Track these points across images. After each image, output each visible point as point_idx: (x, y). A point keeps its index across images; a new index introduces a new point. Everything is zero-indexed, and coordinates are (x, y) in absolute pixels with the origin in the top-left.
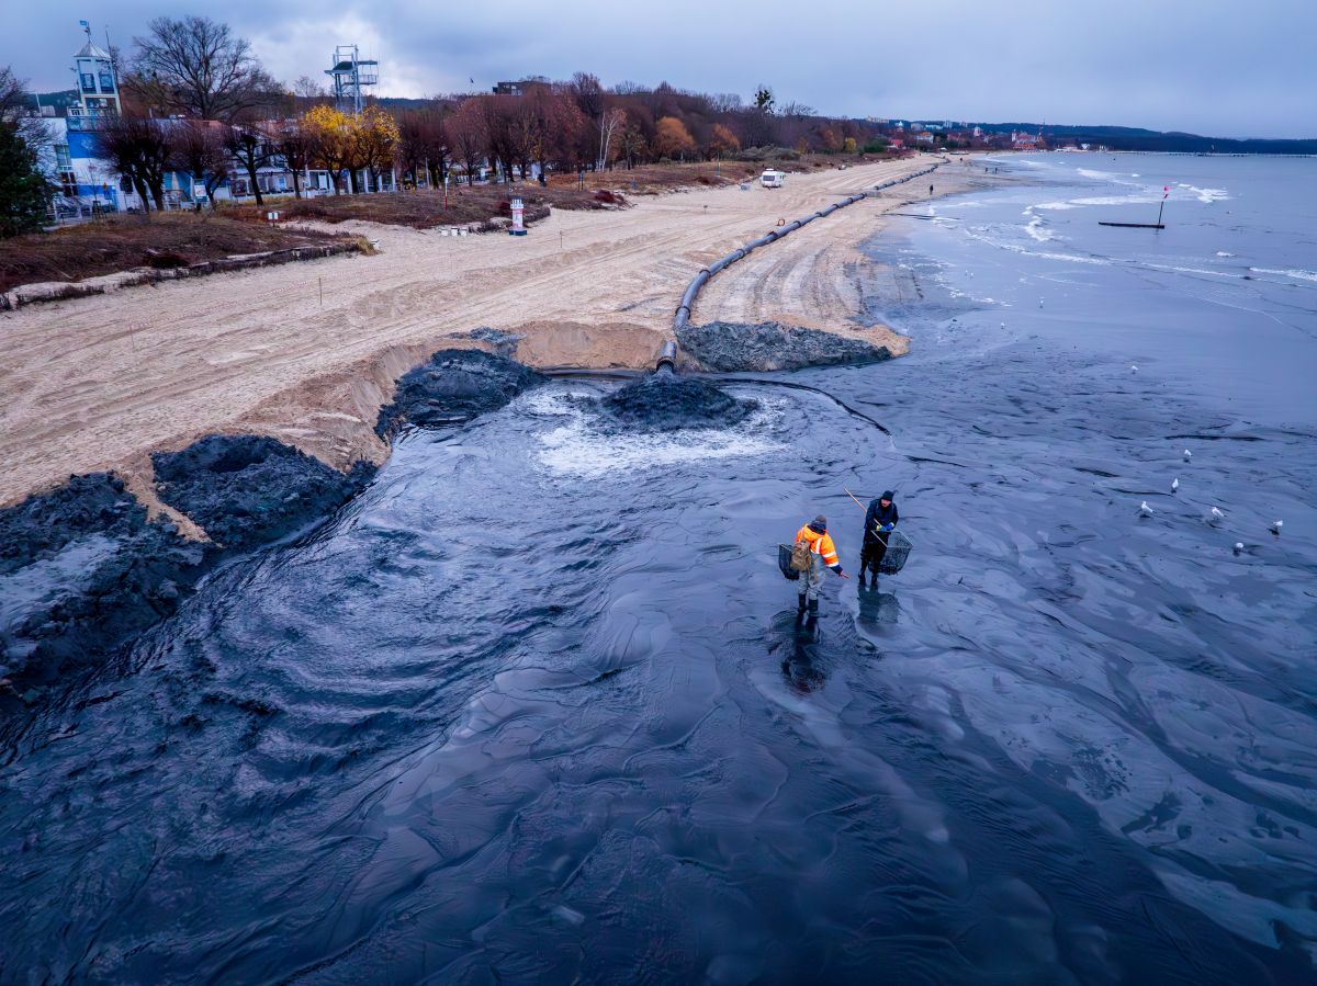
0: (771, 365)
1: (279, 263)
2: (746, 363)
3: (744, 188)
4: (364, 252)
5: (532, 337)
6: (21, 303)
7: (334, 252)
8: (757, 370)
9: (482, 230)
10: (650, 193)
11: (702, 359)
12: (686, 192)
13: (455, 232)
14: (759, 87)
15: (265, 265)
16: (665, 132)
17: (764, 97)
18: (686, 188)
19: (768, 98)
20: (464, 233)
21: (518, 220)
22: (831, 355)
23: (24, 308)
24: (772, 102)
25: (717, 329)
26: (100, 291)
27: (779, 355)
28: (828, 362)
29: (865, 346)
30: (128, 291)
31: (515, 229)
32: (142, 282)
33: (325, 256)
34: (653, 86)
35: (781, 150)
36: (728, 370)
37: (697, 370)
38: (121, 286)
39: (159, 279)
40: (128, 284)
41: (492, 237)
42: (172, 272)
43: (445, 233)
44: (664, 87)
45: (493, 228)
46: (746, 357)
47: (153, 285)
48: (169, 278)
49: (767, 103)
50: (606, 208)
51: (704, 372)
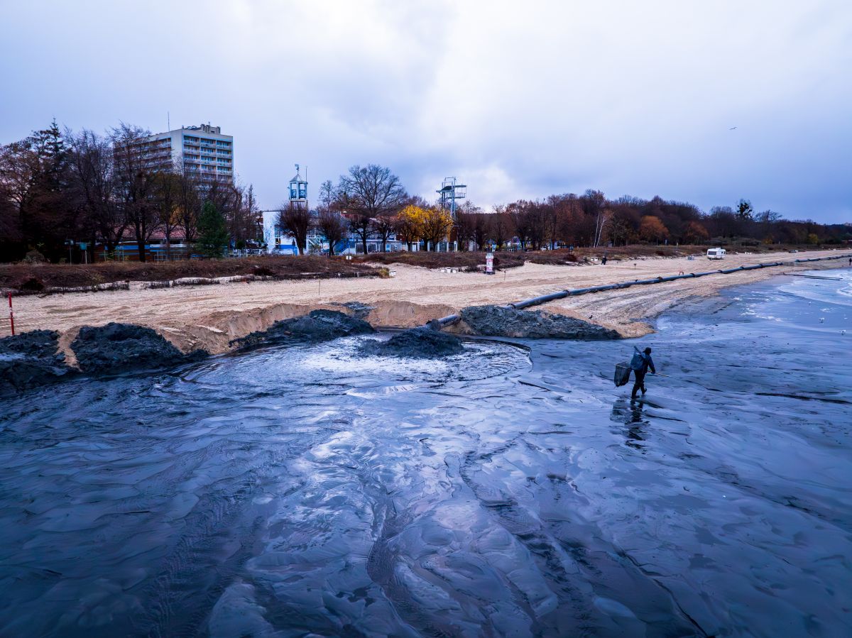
0: (518, 334)
1: (326, 278)
2: (502, 331)
3: (690, 259)
4: (381, 277)
5: (380, 308)
6: (175, 285)
7: (362, 275)
8: (506, 336)
9: (468, 271)
10: (616, 259)
11: (473, 327)
12: (643, 259)
13: (449, 271)
14: (742, 200)
15: (317, 278)
16: (645, 225)
17: (744, 207)
18: (645, 257)
19: (748, 208)
20: (454, 272)
21: (490, 266)
22: (570, 332)
23: (175, 287)
24: (751, 211)
25: (490, 310)
26: (218, 283)
27: (526, 328)
28: (566, 336)
29: (598, 329)
30: (233, 284)
31: (488, 271)
32: (242, 280)
33: (356, 276)
34: (650, 199)
35: (745, 239)
36: (488, 335)
37: (469, 333)
38: (230, 281)
39: (253, 280)
40: (234, 281)
41: (473, 275)
42: (260, 277)
43: (443, 271)
44: (657, 199)
45: (477, 270)
46: (503, 327)
47: (248, 283)
48: (259, 280)
49: (746, 211)
50: (568, 264)
51: (472, 335)
